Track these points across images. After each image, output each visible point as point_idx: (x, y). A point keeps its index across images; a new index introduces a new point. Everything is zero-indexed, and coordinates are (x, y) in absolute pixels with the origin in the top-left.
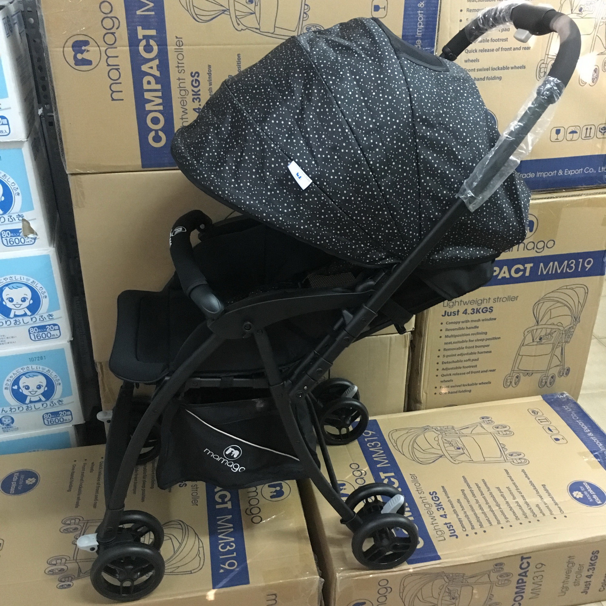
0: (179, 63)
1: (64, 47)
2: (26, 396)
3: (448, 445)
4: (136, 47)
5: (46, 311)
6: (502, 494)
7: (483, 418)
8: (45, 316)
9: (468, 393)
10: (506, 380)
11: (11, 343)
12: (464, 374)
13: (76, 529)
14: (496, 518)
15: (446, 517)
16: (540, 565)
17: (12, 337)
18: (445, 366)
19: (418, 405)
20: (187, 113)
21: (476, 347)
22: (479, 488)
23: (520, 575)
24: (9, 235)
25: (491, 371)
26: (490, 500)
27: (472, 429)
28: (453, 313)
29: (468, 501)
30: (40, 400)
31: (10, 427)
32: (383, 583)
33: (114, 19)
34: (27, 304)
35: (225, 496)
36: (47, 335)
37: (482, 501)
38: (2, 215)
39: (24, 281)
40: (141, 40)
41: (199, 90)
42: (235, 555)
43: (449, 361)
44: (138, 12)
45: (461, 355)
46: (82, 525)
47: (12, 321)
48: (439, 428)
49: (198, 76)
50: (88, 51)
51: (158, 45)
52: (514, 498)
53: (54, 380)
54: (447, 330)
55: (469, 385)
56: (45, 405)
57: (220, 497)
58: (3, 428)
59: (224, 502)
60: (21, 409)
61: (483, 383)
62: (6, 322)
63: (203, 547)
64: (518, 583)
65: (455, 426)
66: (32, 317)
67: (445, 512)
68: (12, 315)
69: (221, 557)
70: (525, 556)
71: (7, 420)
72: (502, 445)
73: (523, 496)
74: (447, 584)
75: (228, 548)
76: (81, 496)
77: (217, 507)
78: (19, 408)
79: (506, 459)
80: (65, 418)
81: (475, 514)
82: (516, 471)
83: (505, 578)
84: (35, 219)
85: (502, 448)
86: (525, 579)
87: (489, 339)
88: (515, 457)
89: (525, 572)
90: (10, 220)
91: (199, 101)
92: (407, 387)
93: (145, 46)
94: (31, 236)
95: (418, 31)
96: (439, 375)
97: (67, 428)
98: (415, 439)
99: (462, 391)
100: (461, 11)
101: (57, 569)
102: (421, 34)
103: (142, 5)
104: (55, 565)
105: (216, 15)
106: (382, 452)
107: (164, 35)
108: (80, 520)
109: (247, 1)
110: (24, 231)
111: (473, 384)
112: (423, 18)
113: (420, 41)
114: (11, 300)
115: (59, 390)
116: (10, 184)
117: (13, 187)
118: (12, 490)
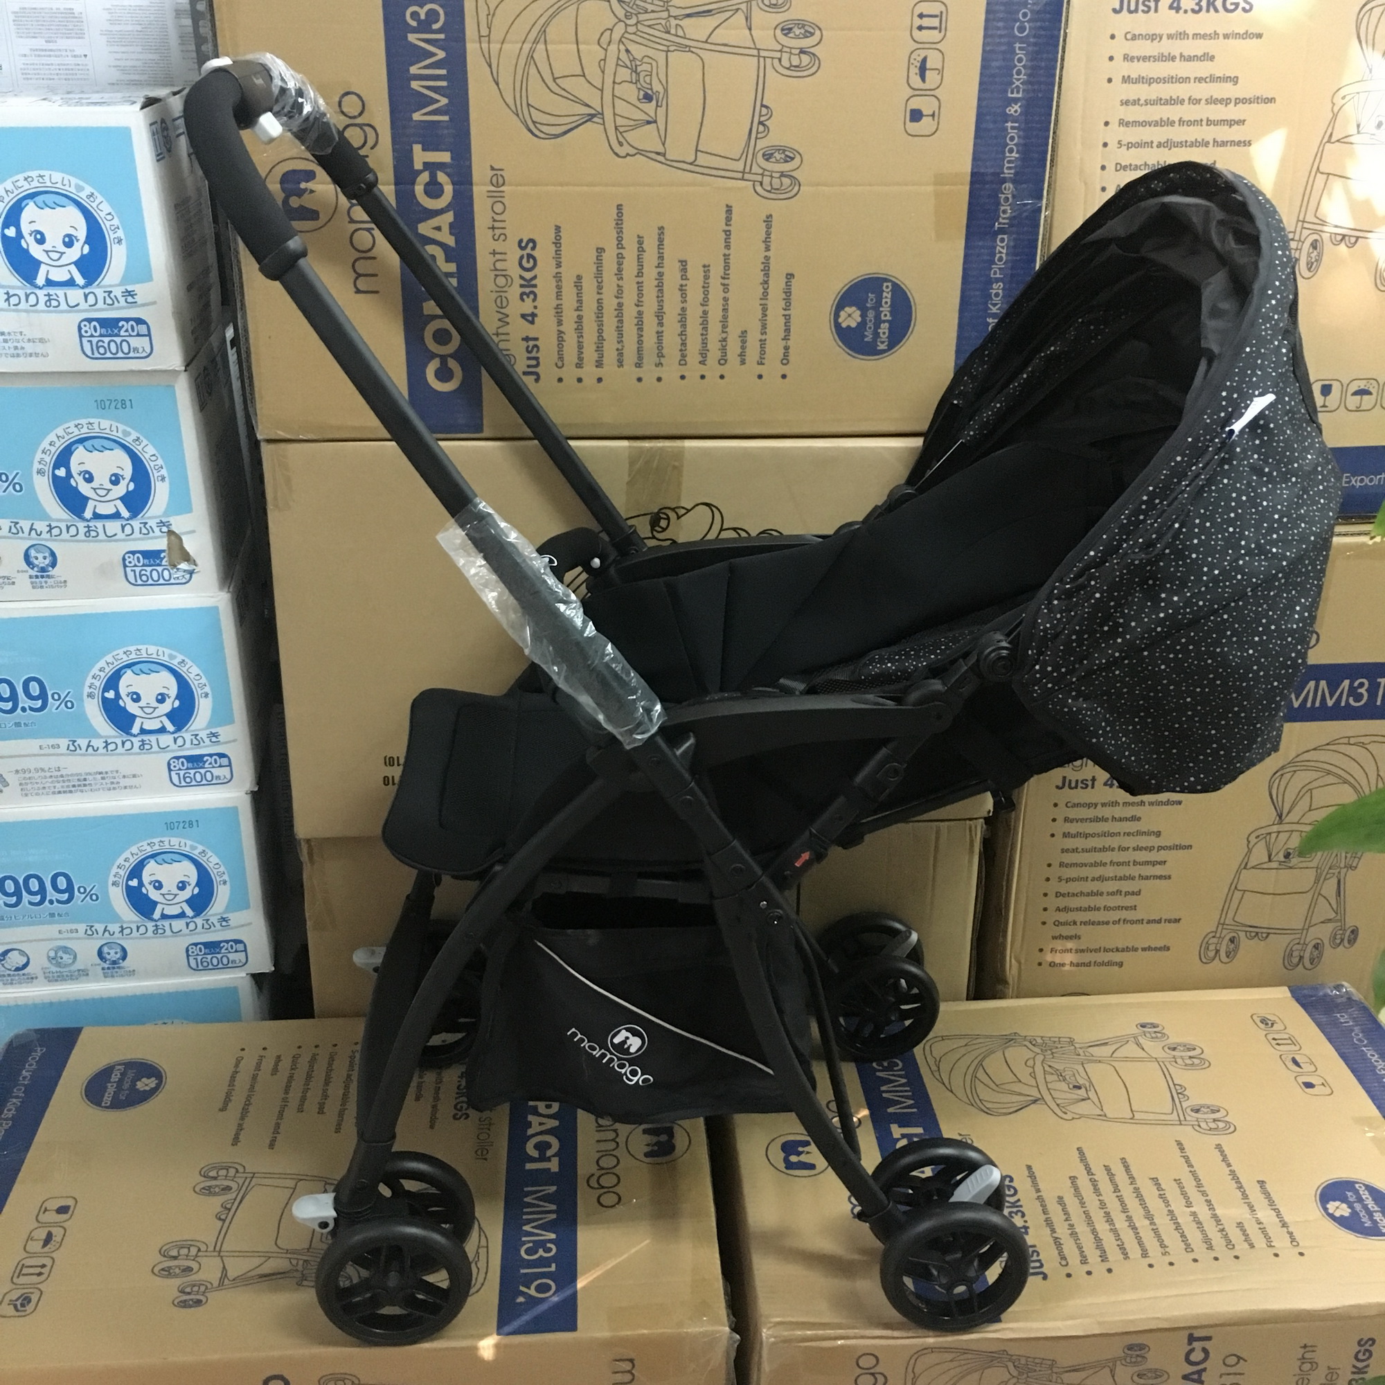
0: (494, 221)
2: (155, 903)
3: (1055, 1077)
4: (408, 186)
5: (204, 724)
6: (1162, 1192)
7: (1143, 1026)
8: (203, 734)
9: (1116, 968)
10: (1204, 946)
11: (131, 787)
12: (1107, 923)
13: (229, 1188)
14: (1140, 1243)
15: (1026, 1233)
16: (1234, 1359)
17: (134, 776)
18: (1062, 902)
19: (1000, 987)
20: (508, 323)
21: (1135, 863)
22: (1111, 1175)
23: (1186, 1377)
24: (139, 562)
25: (1169, 921)
26: (1132, 1203)
27: (1114, 1047)
28: (1082, 782)
29: (1082, 1204)
30: (182, 915)
31: (119, 968)
32: (867, 1362)
33: (366, 128)
35: (548, 1145)
36: (203, 777)
37: (1113, 1205)
39: (165, 659)
40: (420, 172)
41: (535, 277)
42: (553, 1269)
43: (1071, 891)
44: (417, 116)
45: (1101, 879)
46: (240, 1180)
47: (136, 741)
48: (1039, 1040)
49: (533, 248)
50: (312, 191)
51: (453, 184)
52: (1189, 1205)
53: (213, 873)
54: (1066, 820)
55: (1117, 950)
57: (536, 1146)
58: (103, 969)
59: (543, 1158)
60: (142, 930)
61: (1150, 949)
62: (123, 743)
63: (487, 1247)
65: (1077, 1038)
67: (1028, 1222)
68: (135, 730)
69: (523, 1271)
70: (1197, 1334)
71: (112, 952)
72: (1178, 1087)
73: (1209, 1202)
74: (1014, 1380)
75: (541, 1252)
76: (247, 1123)
77: (529, 1166)
78: (138, 928)
79: (1182, 1118)
80: (231, 957)
82: (1201, 1147)
83: (1151, 1381)
84: (193, 532)
85: (1177, 1093)
87: (1164, 848)
88: (1205, 1116)
89: (1200, 1372)
90: (144, 531)
91: (534, 300)
92: (975, 942)
93: (427, 185)
94: (184, 566)
95: (1007, 165)
96: (1050, 922)
97: (235, 978)
98: (982, 1060)
99: (1103, 964)
100: (1107, 124)
101: (178, 1267)
102: (1012, 171)
103: (424, 101)
104: (175, 1258)
105: (574, 125)
106: (904, 1081)
107: (468, 163)
108: (237, 1171)
109: (641, 97)
110: (169, 555)
111: (1127, 950)
112: (1019, 137)
113: (1011, 186)
114: (136, 698)
115: (222, 895)
116: (147, 456)
117: (152, 464)
118: (107, 1099)
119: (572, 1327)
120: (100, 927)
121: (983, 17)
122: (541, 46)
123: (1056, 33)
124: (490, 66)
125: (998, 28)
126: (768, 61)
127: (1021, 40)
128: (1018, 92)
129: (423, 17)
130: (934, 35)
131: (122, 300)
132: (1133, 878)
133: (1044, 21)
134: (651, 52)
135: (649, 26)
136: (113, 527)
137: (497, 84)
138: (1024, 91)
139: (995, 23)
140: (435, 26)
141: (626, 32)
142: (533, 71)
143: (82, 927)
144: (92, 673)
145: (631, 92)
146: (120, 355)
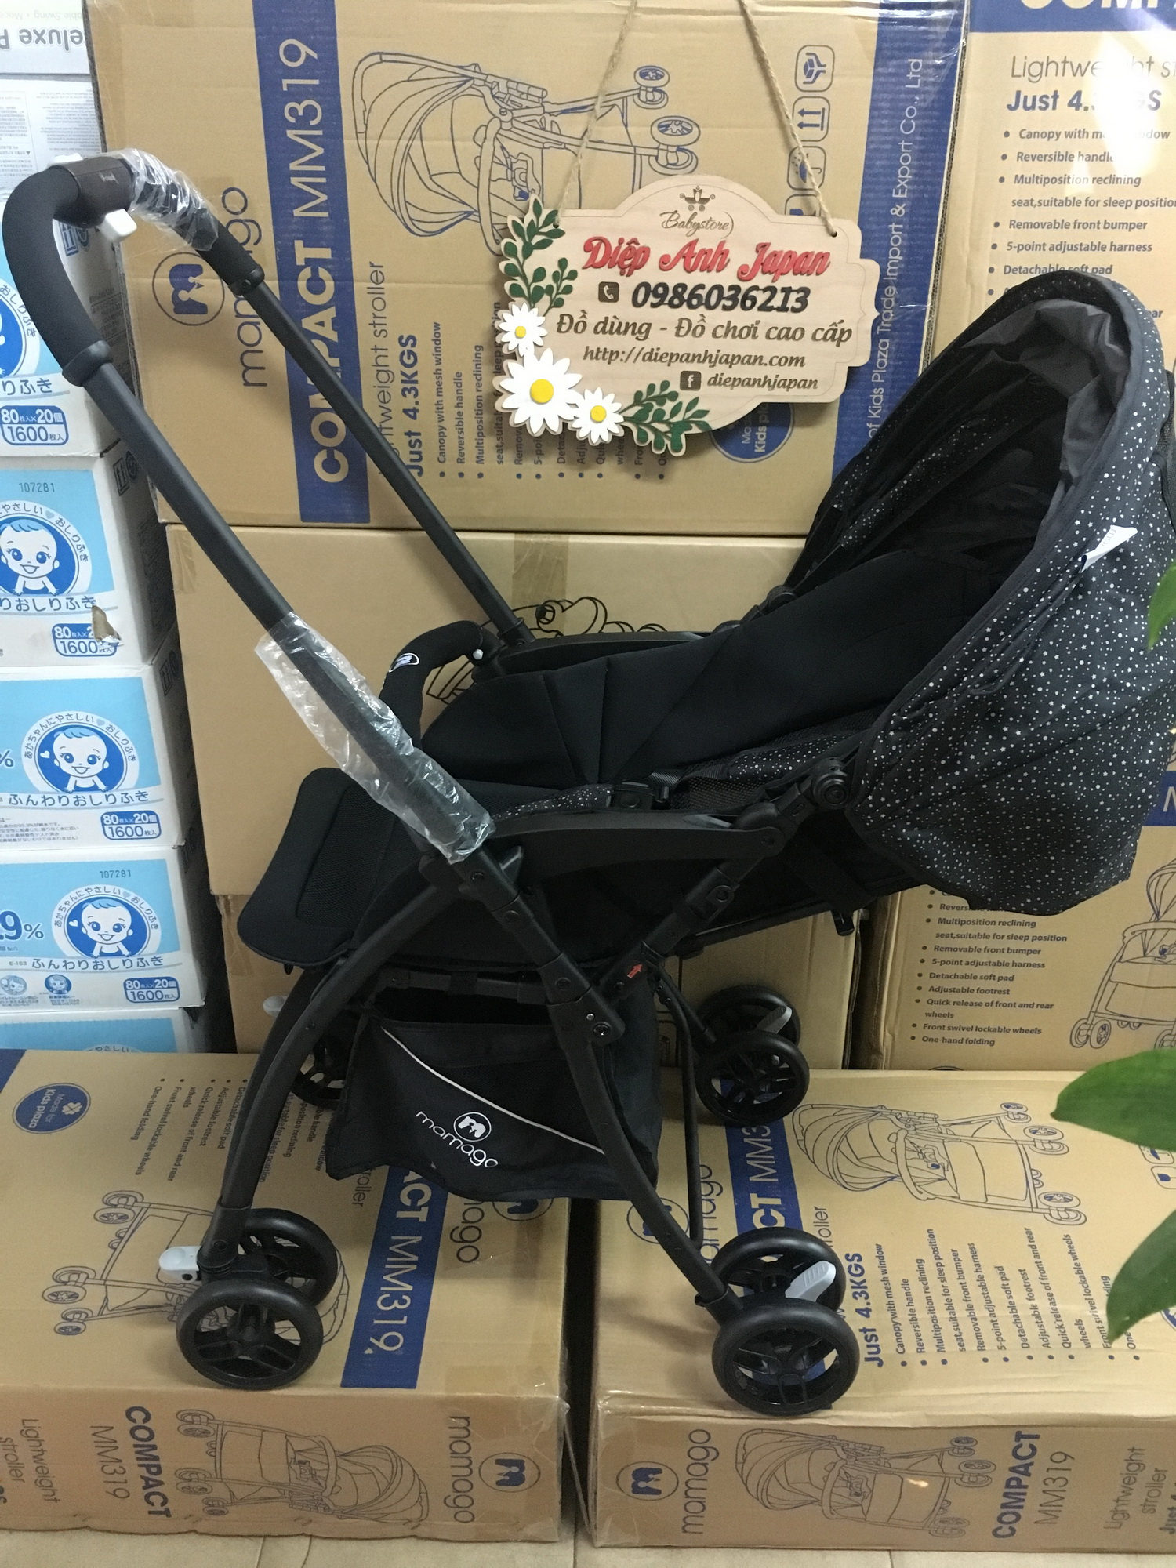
0: (375, 317)
1: (154, 277)
2: (94, 943)
3: (915, 1155)
4: (292, 282)
5: (133, 783)
6: (1005, 1282)
7: (1007, 1106)
8: (132, 793)
9: (987, 1046)
10: (1075, 1032)
11: (69, 838)
12: (980, 1004)
13: (124, 1217)
14: (978, 1336)
15: (868, 1316)
16: (1061, 1457)
17: (71, 828)
18: (936, 983)
19: (874, 1057)
20: (391, 418)
21: (1009, 951)
22: (957, 1261)
23: (1013, 1469)
24: (67, 634)
25: (1042, 1006)
26: (975, 1292)
27: (976, 1127)
29: (926, 1288)
30: (119, 954)
31: (64, 997)
32: (700, 1437)
33: (251, 225)
34: (98, 768)
35: (420, 1194)
36: (134, 831)
37: (956, 1293)
38: (55, 595)
39: (94, 724)
40: (302, 268)
41: (416, 373)
42: (404, 1321)
43: (945, 973)
44: (297, 213)
45: (975, 963)
46: (137, 1210)
48: (904, 1115)
49: (413, 345)
50: (200, 286)
51: (335, 280)
52: (1031, 1297)
53: (145, 917)
54: (943, 907)
55: (989, 1029)
56: (128, 964)
57: (410, 1195)
58: (50, 997)
59: (414, 1207)
60: (84, 965)
61: (1021, 1030)
62: (60, 799)
63: (348, 1294)
64: (1008, 1485)
65: (942, 1115)
66: (107, 793)
67: (868, 1304)
68: (70, 787)
69: (376, 1322)
70: (1025, 1432)
71: (58, 983)
72: (1034, 1172)
73: (1051, 1296)
74: (842, 1463)
75: (396, 1304)
76: (153, 1153)
77: (401, 1214)
78: (80, 963)
79: (1034, 1205)
80: (165, 992)
81: (934, 1320)
82: (1050, 1236)
83: (977, 1471)
84: (116, 608)
85: (1033, 1178)
86: (1025, 1480)
87: (1039, 938)
88: (1058, 1205)
89: (1027, 1466)
90: (71, 606)
91: (416, 395)
92: (850, 1016)
93: (309, 280)
94: (109, 639)
95: (890, 268)
96: (924, 1000)
97: (169, 1011)
98: (847, 1132)
99: (974, 1041)
100: (997, 225)
101: (66, 1292)
102: (896, 274)
103: (303, 198)
104: (65, 1283)
105: (452, 222)
106: (769, 1148)
107: (347, 259)
108: (136, 1201)
109: (517, 194)
110: (95, 628)
111: (999, 1030)
112: (903, 239)
113: (895, 289)
114: (70, 759)
115: (154, 937)
116: (70, 536)
117: (75, 544)
118: (35, 1120)
119: (412, 1385)
120: (46, 961)
121: (867, 112)
122: (417, 143)
123: (944, 131)
124: (367, 163)
125: (883, 126)
126: (645, 159)
127: (907, 138)
128: (903, 192)
129: (301, 113)
130: (817, 133)
131: (38, 389)
132: (1007, 965)
133: (931, 118)
134: (526, 149)
135: (524, 123)
136: (42, 601)
137: (375, 180)
138: (909, 191)
139: (880, 121)
140: (313, 123)
141: (501, 128)
142: (409, 165)
143: (30, 961)
144: (28, 736)
145: (506, 190)
146: (38, 441)
